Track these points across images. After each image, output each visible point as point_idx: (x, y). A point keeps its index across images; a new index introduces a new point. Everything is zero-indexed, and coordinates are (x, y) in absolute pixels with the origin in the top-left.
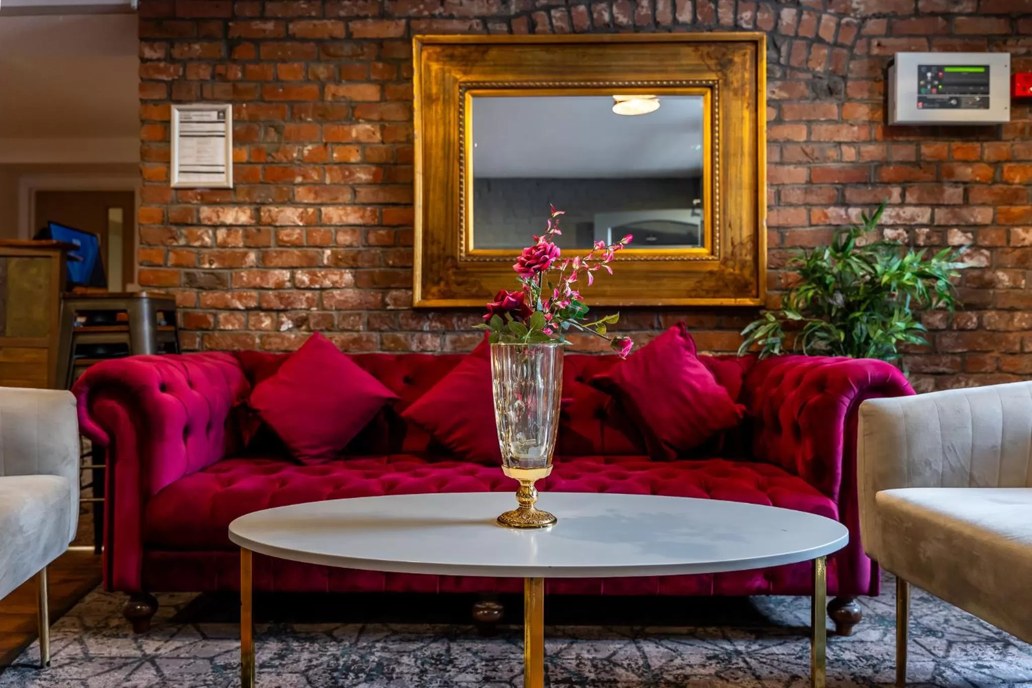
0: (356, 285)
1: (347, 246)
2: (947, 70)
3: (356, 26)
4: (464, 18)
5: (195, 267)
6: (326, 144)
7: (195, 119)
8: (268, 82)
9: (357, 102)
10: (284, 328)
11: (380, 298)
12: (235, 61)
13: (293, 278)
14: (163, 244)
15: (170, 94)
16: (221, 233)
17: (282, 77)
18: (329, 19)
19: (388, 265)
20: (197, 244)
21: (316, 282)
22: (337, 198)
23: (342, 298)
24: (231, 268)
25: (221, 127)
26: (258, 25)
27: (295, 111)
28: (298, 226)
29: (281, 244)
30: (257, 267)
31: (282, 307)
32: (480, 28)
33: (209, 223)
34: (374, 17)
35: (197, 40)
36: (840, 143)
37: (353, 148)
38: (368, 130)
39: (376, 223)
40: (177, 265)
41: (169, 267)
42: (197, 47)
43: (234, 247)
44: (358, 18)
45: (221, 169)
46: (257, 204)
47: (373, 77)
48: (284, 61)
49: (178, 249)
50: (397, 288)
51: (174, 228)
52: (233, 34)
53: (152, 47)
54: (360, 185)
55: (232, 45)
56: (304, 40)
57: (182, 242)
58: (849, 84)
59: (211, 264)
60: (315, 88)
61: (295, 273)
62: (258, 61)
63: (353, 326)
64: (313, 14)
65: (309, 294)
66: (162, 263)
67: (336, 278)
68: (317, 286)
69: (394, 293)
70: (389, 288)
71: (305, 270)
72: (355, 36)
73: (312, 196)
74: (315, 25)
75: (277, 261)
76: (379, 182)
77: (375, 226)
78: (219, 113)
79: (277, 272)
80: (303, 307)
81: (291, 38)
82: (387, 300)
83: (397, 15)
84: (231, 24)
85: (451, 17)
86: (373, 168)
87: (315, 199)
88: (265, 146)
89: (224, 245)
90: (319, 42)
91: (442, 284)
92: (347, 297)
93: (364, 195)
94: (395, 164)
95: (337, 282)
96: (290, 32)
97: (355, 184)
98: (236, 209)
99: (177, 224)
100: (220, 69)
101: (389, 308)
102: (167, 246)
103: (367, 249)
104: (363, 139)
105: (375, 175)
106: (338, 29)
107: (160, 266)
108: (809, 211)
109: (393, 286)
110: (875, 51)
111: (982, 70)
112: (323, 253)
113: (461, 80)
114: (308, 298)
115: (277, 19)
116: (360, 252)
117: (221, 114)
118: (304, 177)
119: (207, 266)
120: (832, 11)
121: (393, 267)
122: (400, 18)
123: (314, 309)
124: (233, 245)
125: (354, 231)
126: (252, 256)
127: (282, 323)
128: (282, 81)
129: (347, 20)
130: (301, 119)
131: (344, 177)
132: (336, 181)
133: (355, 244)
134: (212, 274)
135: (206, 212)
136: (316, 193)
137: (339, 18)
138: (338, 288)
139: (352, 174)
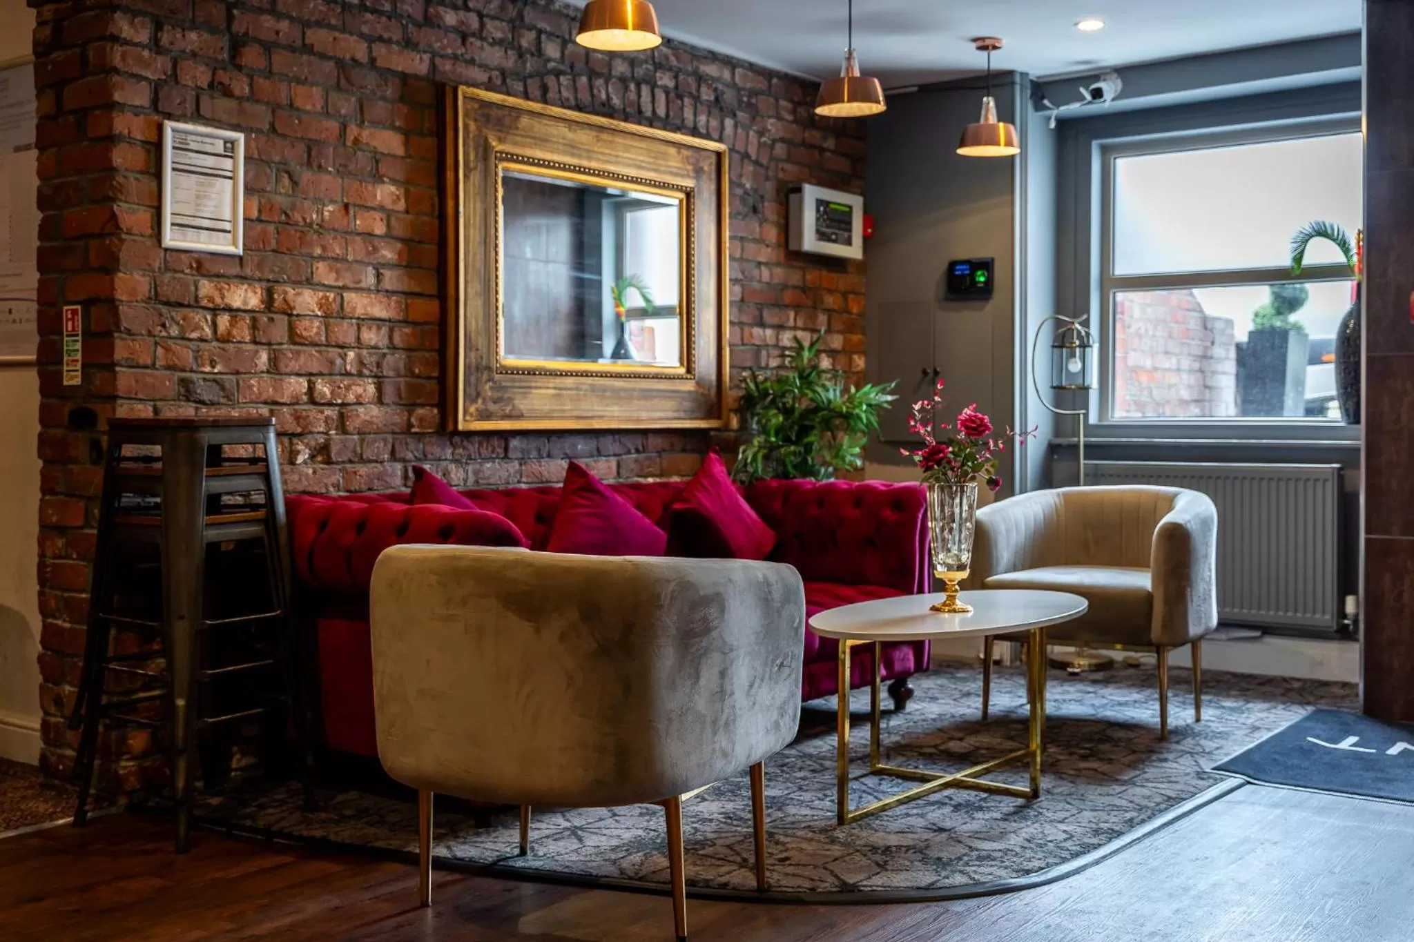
0: (380, 400)
1: (373, 348)
2: (832, 206)
3: (380, 50)
4: (484, 67)
5: (192, 371)
6: (346, 206)
7: (193, 146)
8: (279, 106)
9: (382, 153)
10: (300, 459)
11: (405, 418)
12: (239, 68)
13: (311, 389)
14: (150, 334)
15: (155, 101)
16: (224, 321)
17: (298, 103)
18: (351, 34)
19: (413, 375)
20: (194, 335)
21: (339, 396)
22: (360, 281)
23: (367, 418)
24: (237, 373)
25: (228, 164)
26: (268, 21)
27: (312, 153)
28: (317, 316)
29: (297, 340)
30: (268, 372)
31: (299, 430)
32: (499, 82)
33: (211, 305)
34: (398, 43)
35: (194, 26)
36: (759, 263)
37: (378, 215)
38: (392, 193)
39: (401, 318)
40: (169, 367)
41: (156, 369)
42: (193, 36)
43: (240, 342)
44: (381, 39)
45: (228, 226)
46: (269, 281)
47: (397, 124)
48: (300, 81)
49: (170, 342)
50: (423, 405)
51: (164, 309)
52: (238, 27)
53: (132, 23)
54: (384, 265)
55: (237, 45)
56: (323, 56)
57: (174, 331)
58: (766, 204)
59: (213, 367)
60: (334, 125)
61: (314, 383)
62: (269, 74)
63: (377, 455)
64: (333, 22)
65: (328, 412)
66: (149, 362)
67: (359, 390)
68: (339, 401)
69: (421, 411)
70: (415, 405)
71: (326, 379)
72: (379, 63)
73: (333, 275)
74: (335, 39)
75: (294, 365)
76: (404, 263)
77: (400, 321)
78: (225, 143)
79: (293, 379)
80: (321, 429)
81: (308, 49)
82: (413, 420)
83: (421, 46)
84: (235, 12)
85: (472, 62)
86: (399, 245)
87: (337, 280)
88: (279, 199)
89: (226, 339)
90: (340, 63)
91: (480, 401)
92: (372, 417)
93: (391, 279)
94: (419, 242)
95: (361, 396)
96: (307, 41)
97: (379, 263)
98: (246, 286)
99: (168, 304)
100: (223, 76)
101: (413, 430)
102: (154, 336)
103: (391, 351)
104: (389, 204)
105: (400, 253)
106: (360, 51)
107: (146, 367)
108: (742, 330)
109: (418, 401)
110: (781, 175)
111: (847, 209)
112: (346, 355)
113: (497, 149)
114: (327, 418)
115: (291, 18)
116: (384, 355)
117: (229, 145)
118: (324, 248)
119: (208, 369)
120: (755, 128)
121: (418, 377)
122: (425, 52)
123: (333, 432)
124: (239, 339)
125: (379, 328)
126: (264, 357)
127: (298, 452)
128: (298, 109)
129: (371, 40)
130: (320, 167)
131: (368, 253)
132: (359, 258)
133: (380, 344)
134: (215, 381)
135: (206, 287)
136: (337, 272)
137: (362, 36)
138: (361, 404)
139: (375, 250)
